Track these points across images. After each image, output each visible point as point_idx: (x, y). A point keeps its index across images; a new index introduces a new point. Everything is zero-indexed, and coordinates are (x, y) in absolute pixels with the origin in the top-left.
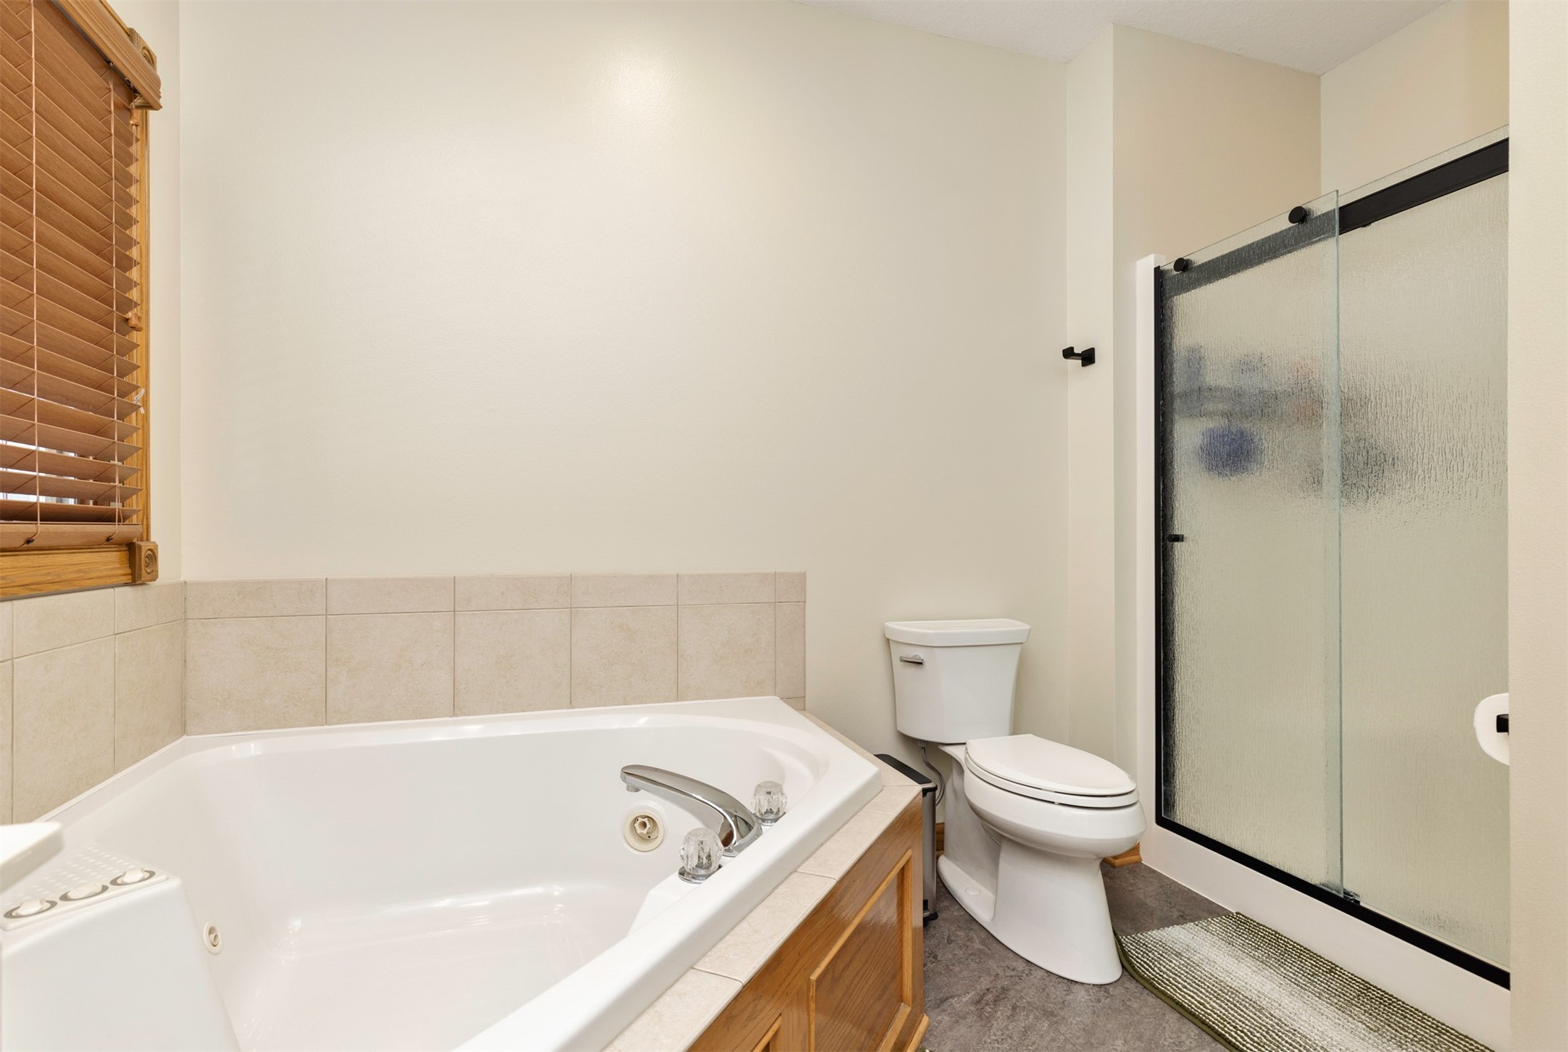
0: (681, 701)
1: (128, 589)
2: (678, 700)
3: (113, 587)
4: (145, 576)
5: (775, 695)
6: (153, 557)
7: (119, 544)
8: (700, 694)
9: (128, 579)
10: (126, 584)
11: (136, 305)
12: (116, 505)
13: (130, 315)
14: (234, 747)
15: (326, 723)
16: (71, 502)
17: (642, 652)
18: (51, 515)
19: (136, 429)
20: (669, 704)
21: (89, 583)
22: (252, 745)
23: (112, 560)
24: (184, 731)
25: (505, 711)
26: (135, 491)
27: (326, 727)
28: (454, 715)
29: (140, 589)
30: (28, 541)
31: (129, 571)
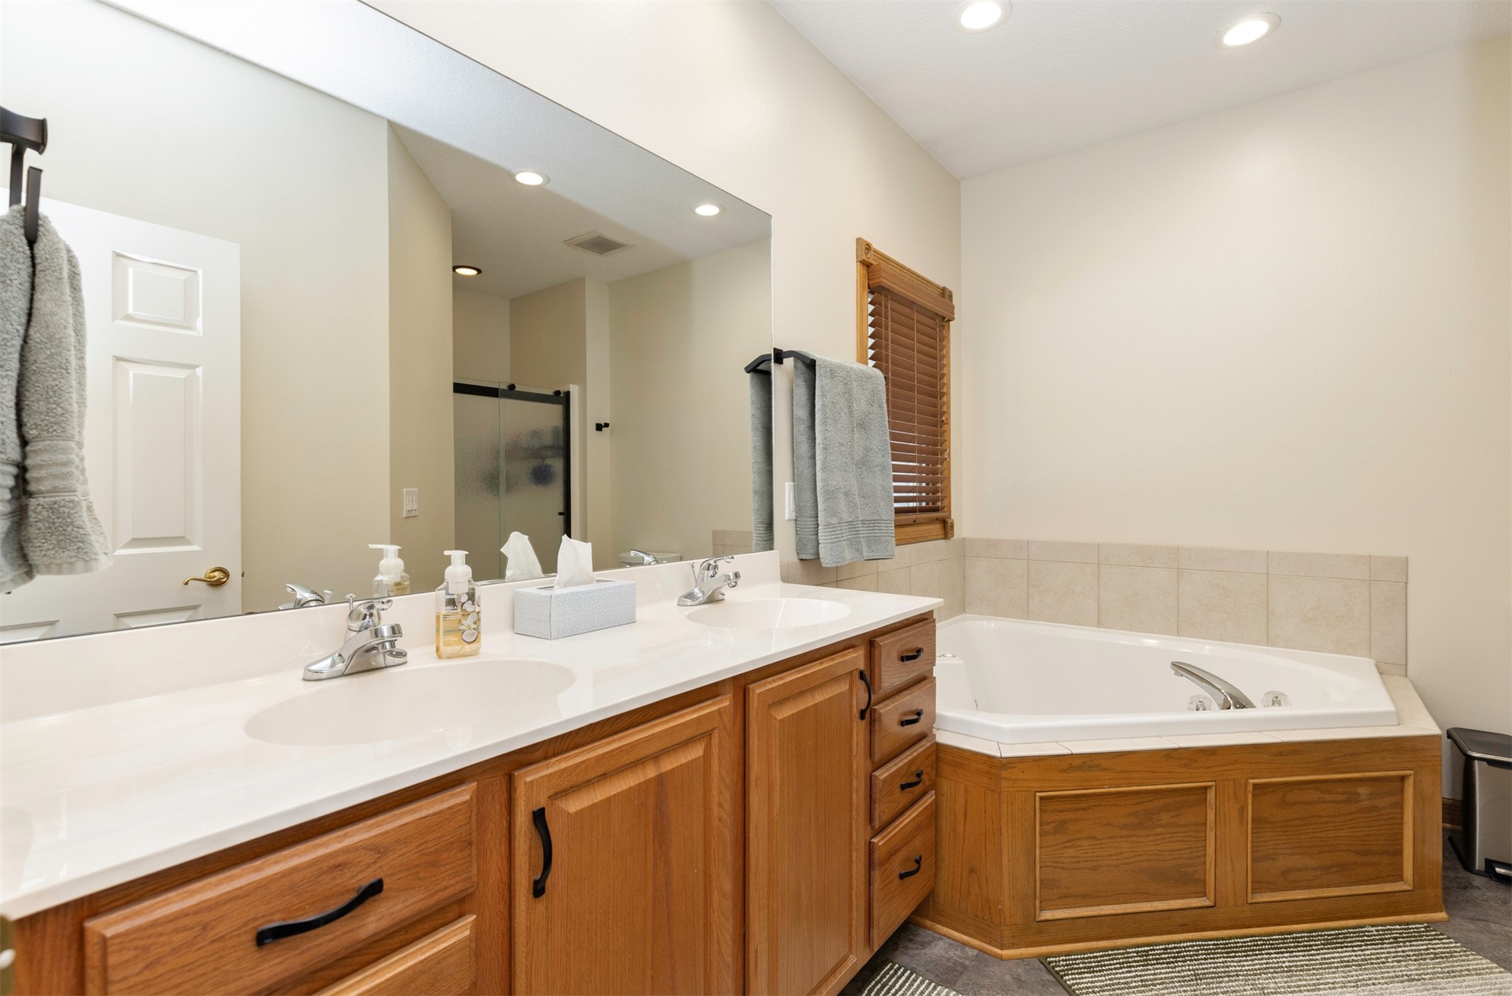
0: (1271, 646)
1: (943, 540)
2: (1268, 646)
3: (938, 539)
4: (950, 535)
5: (1370, 657)
6: (952, 526)
7: (940, 521)
8: (1288, 644)
9: (943, 536)
10: (943, 539)
11: (946, 412)
12: (939, 504)
13: (944, 418)
14: (985, 623)
15: (1028, 619)
16: (924, 494)
17: (1235, 605)
18: (922, 510)
19: (946, 469)
20: (1260, 647)
21: (931, 538)
22: (992, 624)
23: (937, 528)
24: (964, 612)
25: (1131, 630)
26: (946, 497)
27: (1027, 621)
28: (1099, 627)
29: (948, 540)
30: (915, 521)
31: (943, 532)
